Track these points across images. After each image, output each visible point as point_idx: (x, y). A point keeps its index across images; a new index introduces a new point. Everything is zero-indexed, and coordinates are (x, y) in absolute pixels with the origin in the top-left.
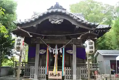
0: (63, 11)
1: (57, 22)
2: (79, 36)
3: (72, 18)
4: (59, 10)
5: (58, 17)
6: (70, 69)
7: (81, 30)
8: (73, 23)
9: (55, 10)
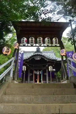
0: (41, 54)
1: (38, 59)
2: (47, 65)
3: (45, 57)
4: (39, 53)
5: (39, 57)
6: (45, 82)
7: (49, 62)
8: (46, 59)
9: (37, 54)
